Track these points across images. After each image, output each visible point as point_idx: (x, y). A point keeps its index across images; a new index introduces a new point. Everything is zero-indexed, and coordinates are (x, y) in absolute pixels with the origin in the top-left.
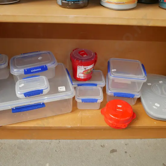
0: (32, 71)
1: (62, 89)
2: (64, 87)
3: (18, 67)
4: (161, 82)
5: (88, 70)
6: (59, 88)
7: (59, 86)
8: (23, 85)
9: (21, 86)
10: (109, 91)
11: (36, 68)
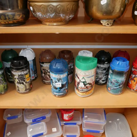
0: (37, 120)
1: (54, 130)
2: (56, 128)
3: (29, 118)
4: (118, 120)
5: (71, 115)
6: (53, 129)
7: (53, 128)
8: (32, 129)
9: (30, 130)
10: (84, 129)
11: (39, 118)
